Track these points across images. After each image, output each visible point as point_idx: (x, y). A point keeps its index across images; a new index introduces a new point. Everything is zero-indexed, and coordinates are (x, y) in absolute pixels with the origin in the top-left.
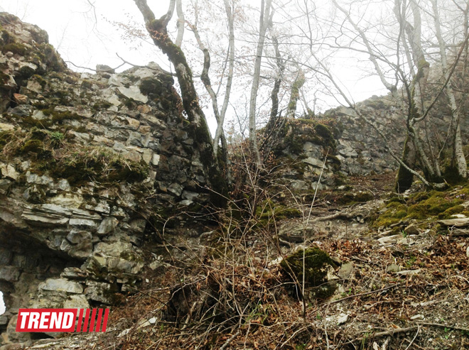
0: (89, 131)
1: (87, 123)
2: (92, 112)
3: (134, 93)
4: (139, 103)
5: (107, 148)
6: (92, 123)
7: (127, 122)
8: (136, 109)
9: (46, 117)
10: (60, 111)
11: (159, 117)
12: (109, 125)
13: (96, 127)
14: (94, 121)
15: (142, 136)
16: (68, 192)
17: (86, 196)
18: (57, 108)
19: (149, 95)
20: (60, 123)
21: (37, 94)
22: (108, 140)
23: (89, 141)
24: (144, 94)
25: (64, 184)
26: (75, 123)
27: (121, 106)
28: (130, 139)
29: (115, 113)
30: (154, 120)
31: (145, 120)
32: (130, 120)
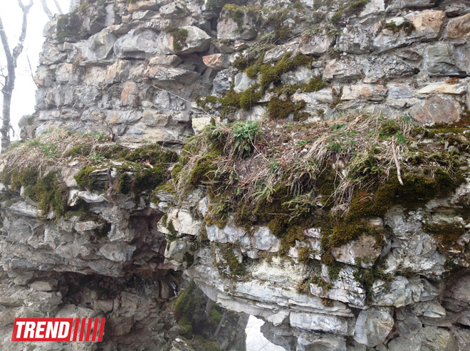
0: (330, 81)
1: (323, 66)
2: (329, 35)
5: (371, 108)
6: (333, 62)
7: (410, 28)
9: (253, 82)
10: (275, 61)
12: (371, 51)
14: (337, 55)
16: (276, 255)
18: (268, 56)
20: (278, 83)
22: (371, 89)
23: (333, 105)
28: (425, 67)
29: (379, 14)
32: (418, 18)
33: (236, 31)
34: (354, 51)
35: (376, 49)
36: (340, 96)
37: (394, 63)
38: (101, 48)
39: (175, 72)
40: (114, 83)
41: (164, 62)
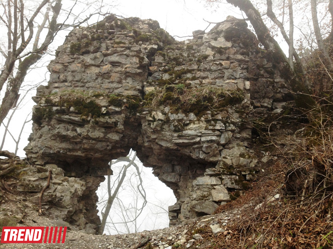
0: (198, 78)
1: (196, 73)
2: (197, 64)
3: (221, 42)
4: (226, 49)
5: (212, 86)
6: (199, 72)
7: (221, 65)
8: (225, 53)
9: (171, 77)
10: (178, 70)
11: (242, 54)
12: (210, 70)
13: (202, 74)
14: (200, 70)
15: (234, 71)
16: (196, 121)
17: (208, 121)
18: (176, 69)
19: (232, 41)
20: (180, 78)
21: (162, 63)
22: (211, 81)
23: (200, 85)
24: (228, 41)
25: (192, 116)
26: (189, 75)
27: (214, 54)
28: (226, 76)
29: (212, 60)
30: (240, 57)
31: (233, 59)
32: (223, 63)
33: (163, 60)
34: (205, 70)
36: (202, 82)
38: (97, 59)
40: (107, 73)
41: (134, 67)
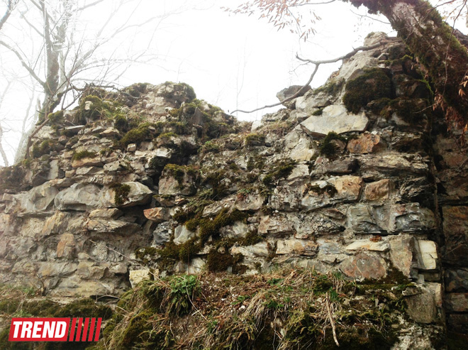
0: (265, 236)
1: (258, 221)
2: (262, 194)
3: (333, 119)
4: (352, 135)
6: (267, 218)
7: (331, 190)
8: (346, 151)
9: (193, 235)
10: (213, 215)
12: (299, 209)
13: (273, 224)
14: (270, 212)
15: (375, 207)
18: (207, 211)
19: (368, 109)
21: (172, 197)
22: (303, 245)
23: (269, 259)
24: (356, 112)
26: (239, 229)
27: (314, 158)
28: (350, 226)
29: (305, 178)
30: (393, 159)
31: (371, 168)
32: (338, 183)
33: (176, 188)
34: (285, 209)
35: (304, 208)
36: (275, 249)
37: (321, 221)
38: (41, 200)
39: (114, 224)
40: (51, 234)
41: (105, 215)
